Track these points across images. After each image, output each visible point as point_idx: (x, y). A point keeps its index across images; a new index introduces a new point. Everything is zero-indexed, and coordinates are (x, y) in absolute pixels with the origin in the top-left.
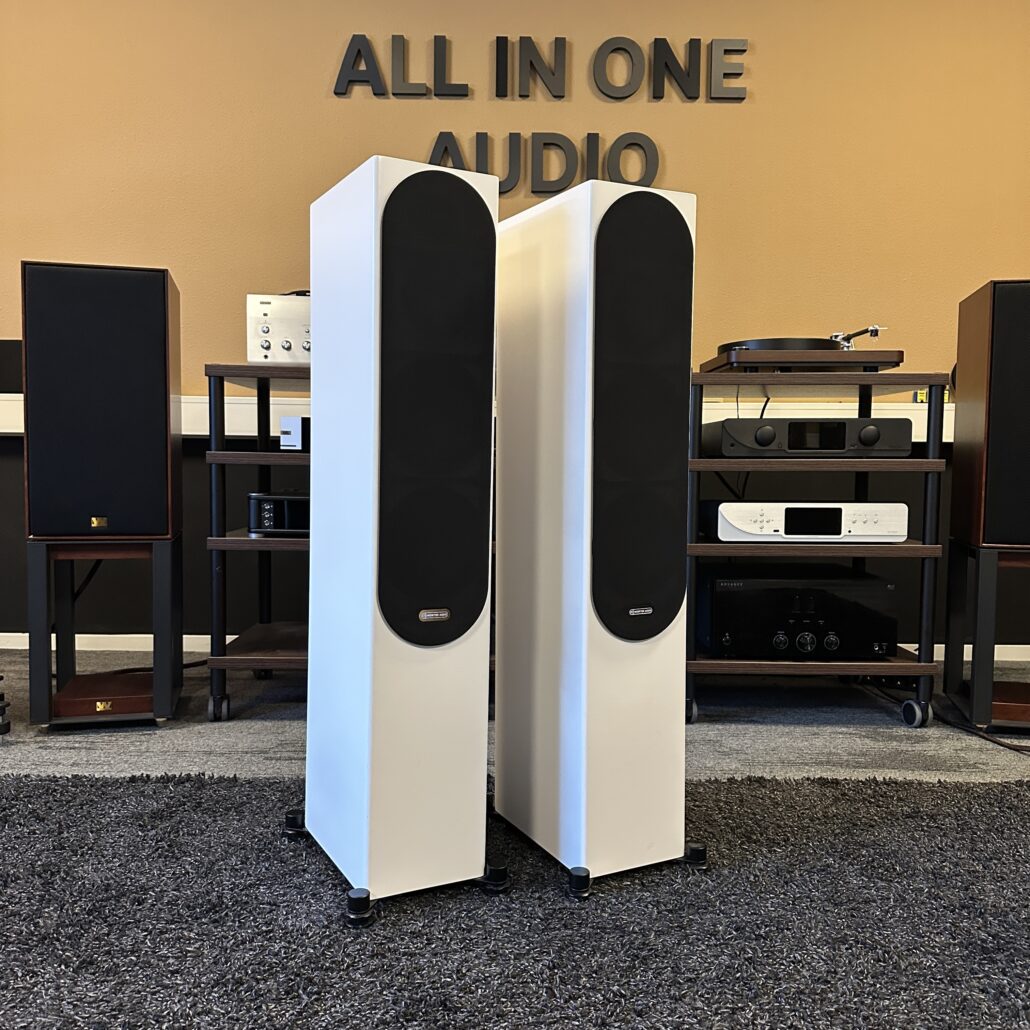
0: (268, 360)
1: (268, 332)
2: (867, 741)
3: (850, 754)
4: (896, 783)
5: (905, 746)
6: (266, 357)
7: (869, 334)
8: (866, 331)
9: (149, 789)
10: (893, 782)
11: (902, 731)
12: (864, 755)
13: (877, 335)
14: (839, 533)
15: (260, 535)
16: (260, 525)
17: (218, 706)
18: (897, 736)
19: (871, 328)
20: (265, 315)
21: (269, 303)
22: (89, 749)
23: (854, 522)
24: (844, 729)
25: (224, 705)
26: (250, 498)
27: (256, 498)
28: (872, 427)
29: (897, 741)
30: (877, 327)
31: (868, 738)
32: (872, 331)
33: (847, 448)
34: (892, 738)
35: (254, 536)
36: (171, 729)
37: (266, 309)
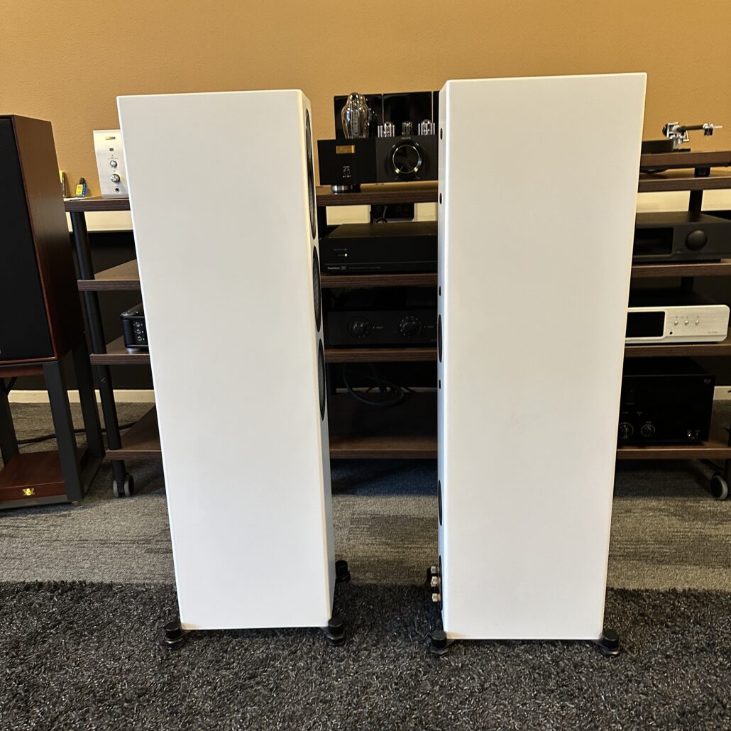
0: (120, 193)
1: (116, 165)
2: (674, 520)
3: (657, 542)
4: (695, 597)
5: (708, 529)
6: (117, 190)
7: (703, 131)
8: (700, 128)
9: (36, 600)
10: (692, 594)
11: (707, 504)
12: (670, 542)
13: (711, 134)
14: (661, 334)
15: (136, 350)
16: (134, 341)
17: (121, 486)
18: (703, 512)
19: (706, 126)
20: (112, 150)
21: (114, 138)
22: (12, 537)
23: (676, 324)
24: (654, 503)
25: (126, 486)
26: (122, 318)
27: (126, 319)
28: (699, 232)
29: (702, 520)
30: (712, 125)
31: (675, 515)
32: (706, 130)
33: (673, 252)
34: (697, 516)
35: (130, 350)
36: (84, 508)
37: (111, 144)
